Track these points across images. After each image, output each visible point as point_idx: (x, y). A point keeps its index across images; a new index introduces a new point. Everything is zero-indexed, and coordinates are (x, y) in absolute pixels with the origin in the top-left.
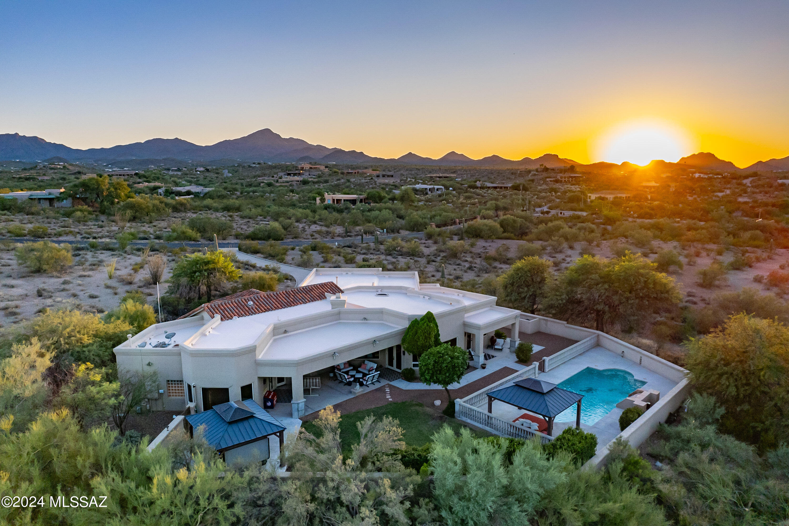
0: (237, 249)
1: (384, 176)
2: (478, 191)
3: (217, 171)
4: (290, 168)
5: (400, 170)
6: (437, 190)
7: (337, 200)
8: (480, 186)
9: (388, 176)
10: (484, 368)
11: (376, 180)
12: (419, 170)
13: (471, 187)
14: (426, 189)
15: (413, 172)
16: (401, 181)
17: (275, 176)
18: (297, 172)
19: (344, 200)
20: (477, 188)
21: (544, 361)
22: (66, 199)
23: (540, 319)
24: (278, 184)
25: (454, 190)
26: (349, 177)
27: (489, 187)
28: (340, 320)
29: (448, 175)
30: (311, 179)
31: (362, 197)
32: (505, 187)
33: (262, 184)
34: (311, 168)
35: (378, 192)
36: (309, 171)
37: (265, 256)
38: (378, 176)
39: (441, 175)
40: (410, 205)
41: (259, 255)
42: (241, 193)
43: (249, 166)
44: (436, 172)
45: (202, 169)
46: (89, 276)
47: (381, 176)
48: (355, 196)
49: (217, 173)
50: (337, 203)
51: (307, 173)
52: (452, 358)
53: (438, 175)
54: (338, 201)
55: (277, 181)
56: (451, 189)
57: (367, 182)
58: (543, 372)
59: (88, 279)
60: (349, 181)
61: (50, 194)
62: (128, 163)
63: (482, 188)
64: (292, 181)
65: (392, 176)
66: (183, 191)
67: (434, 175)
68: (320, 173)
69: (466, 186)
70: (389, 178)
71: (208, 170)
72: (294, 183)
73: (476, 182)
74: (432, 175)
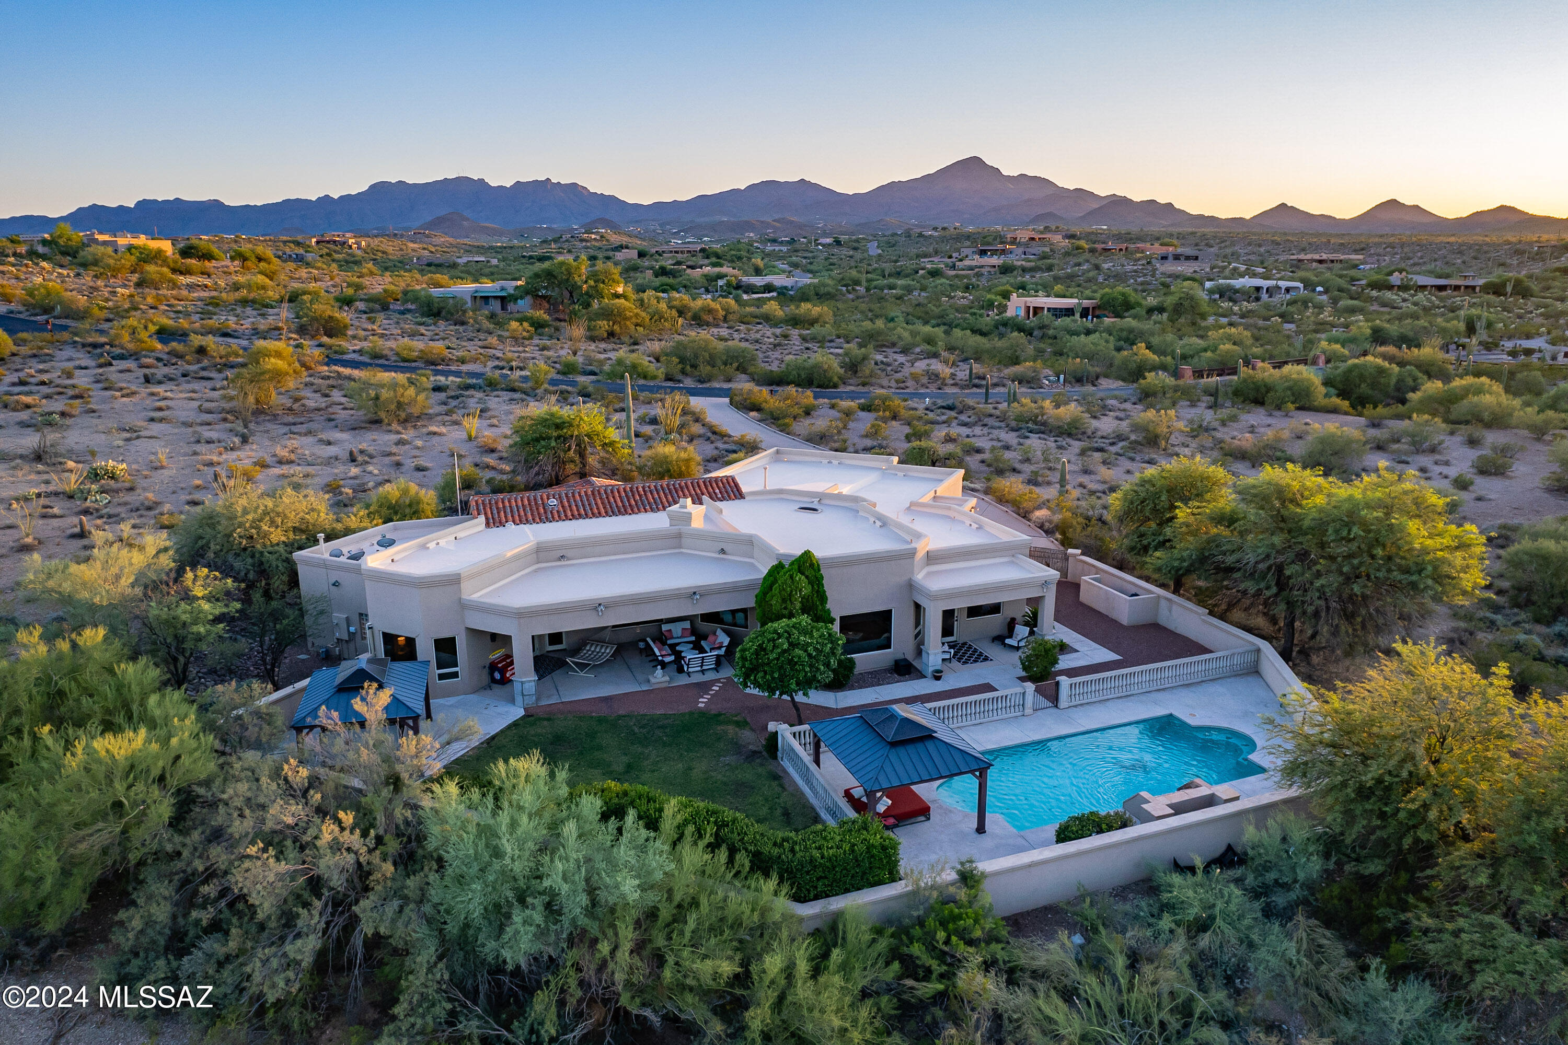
0: (727, 400)
1: (1177, 257)
2: (1389, 295)
3: (855, 245)
4: (990, 239)
5: (1233, 244)
6: (1288, 290)
7: (1035, 308)
8: (1399, 283)
9: (1188, 258)
10: (938, 678)
11: (1158, 265)
12: (1278, 244)
13: (1374, 285)
14: (1258, 289)
15: (1262, 250)
16: (1212, 268)
17: (954, 255)
18: (1000, 247)
19: (1049, 309)
20: (1390, 287)
21: (1057, 683)
22: (522, 298)
23: (1159, 597)
24: (953, 273)
25: (1326, 292)
26: (1099, 260)
27: (1423, 288)
28: (680, 547)
29: (1342, 257)
30: (1019, 263)
31: (1086, 303)
32: (1467, 287)
33: (921, 272)
34: (1033, 239)
35: (1123, 294)
36: (1026, 245)
37: (764, 416)
38: (1164, 258)
39: (1325, 257)
40: (1194, 324)
41: (754, 414)
42: (868, 289)
43: (921, 235)
44: (1317, 248)
45: (829, 240)
46: (440, 434)
47: (1171, 258)
48: (1076, 301)
49: (855, 249)
50: (1035, 314)
51: (1021, 250)
52: (791, 644)
53: (1317, 257)
54: (1037, 310)
55: (953, 267)
56: (1319, 289)
57: (1135, 271)
58: (1056, 706)
59: (436, 439)
60: (1097, 267)
61: (503, 289)
62: (713, 228)
63: (1404, 288)
64: (982, 267)
65: (1196, 258)
66: (759, 284)
67: (1309, 257)
68: (1047, 249)
69: (1363, 282)
70: (1188, 263)
71: (838, 242)
72: (985, 271)
73: (1390, 274)
74: (1302, 256)
